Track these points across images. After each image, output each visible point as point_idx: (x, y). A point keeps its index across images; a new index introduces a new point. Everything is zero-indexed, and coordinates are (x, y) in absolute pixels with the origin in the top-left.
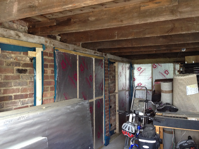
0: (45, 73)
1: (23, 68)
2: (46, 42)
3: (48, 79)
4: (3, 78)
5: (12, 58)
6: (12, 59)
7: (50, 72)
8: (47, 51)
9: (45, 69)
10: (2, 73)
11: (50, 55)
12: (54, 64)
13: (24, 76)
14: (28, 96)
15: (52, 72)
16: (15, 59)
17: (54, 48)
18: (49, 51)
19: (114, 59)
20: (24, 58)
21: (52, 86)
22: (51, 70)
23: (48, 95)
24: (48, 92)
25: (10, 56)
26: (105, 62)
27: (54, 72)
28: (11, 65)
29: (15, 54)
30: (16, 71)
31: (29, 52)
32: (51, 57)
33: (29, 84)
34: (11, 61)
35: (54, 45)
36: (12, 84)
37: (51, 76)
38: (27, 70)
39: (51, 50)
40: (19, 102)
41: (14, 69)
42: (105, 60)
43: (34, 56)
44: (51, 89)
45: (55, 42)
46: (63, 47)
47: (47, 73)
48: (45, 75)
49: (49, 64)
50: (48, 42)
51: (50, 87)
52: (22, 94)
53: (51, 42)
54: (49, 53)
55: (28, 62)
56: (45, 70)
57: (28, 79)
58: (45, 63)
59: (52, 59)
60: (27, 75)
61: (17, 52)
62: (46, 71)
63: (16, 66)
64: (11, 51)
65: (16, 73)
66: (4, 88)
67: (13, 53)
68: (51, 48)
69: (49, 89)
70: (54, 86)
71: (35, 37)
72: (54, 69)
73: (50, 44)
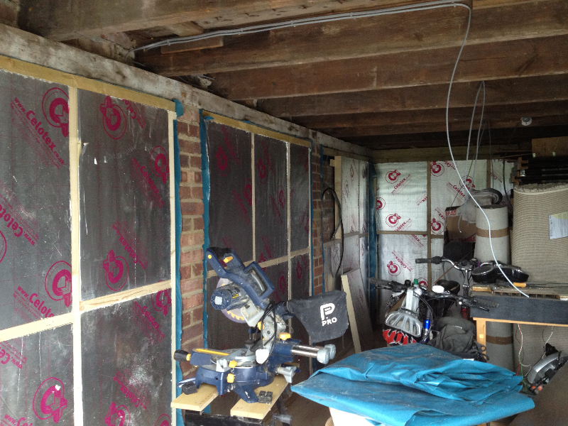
0: (182, 181)
2: (184, 94)
3: (189, 197)
7: (194, 179)
8: (185, 121)
9: (183, 169)
11: (193, 133)
12: (200, 156)
15: (197, 177)
17: (201, 110)
18: (191, 119)
19: (332, 148)
21: (199, 216)
22: (196, 173)
23: (190, 241)
24: (189, 232)
26: (313, 154)
27: (200, 177)
32: (195, 136)
35: (200, 104)
37: (195, 189)
39: (193, 118)
42: (313, 151)
44: (195, 223)
45: (202, 94)
46: (220, 109)
47: (186, 181)
48: (181, 185)
49: (190, 155)
50: (188, 96)
51: (195, 219)
53: (195, 94)
54: (190, 126)
56: (181, 173)
58: (182, 153)
59: (196, 144)
62: (184, 175)
68: (193, 112)
69: (192, 224)
70: (201, 216)
71: (158, 79)
72: (201, 171)
73: (191, 101)
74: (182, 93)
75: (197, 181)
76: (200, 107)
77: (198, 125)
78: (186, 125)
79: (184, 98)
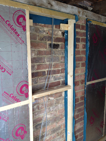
0: (76, 48)
1: (56, 43)
2: (79, 12)
3: (80, 54)
4: (36, 53)
5: (44, 31)
6: (44, 33)
7: (82, 47)
8: (79, 24)
9: (77, 43)
10: (36, 48)
11: (83, 28)
12: (85, 38)
13: (56, 51)
14: (60, 72)
16: (47, 33)
17: (87, 19)
18: (82, 23)
20: (56, 32)
21: (84, 62)
22: (83, 45)
23: (79, 72)
24: (79, 68)
25: (42, 29)
27: (85, 46)
28: (44, 39)
29: (47, 27)
30: (49, 46)
31: (61, 24)
32: (83, 30)
33: (61, 59)
34: (44, 35)
35: (86, 17)
36: (46, 60)
37: (82, 51)
38: (59, 45)
39: (83, 22)
40: (52, 77)
41: (46, 44)
43: (66, 29)
44: (82, 65)
45: (87, 12)
46: (95, 18)
47: (78, 48)
48: (76, 50)
49: (81, 38)
50: (81, 13)
51: (82, 63)
52: (55, 69)
53: (84, 12)
54: (82, 26)
55: (60, 36)
56: (76, 45)
57: (60, 55)
58: (77, 37)
59: (84, 33)
60: (59, 51)
61: (49, 25)
62: (78, 46)
63: (48, 40)
64: (43, 24)
65: (48, 48)
66: (38, 64)
67: (45, 27)
68: (83, 20)
69: (81, 65)
70: (85, 62)
71: (68, 6)
72: (85, 44)
73: (83, 15)
74: (78, 12)
75: (83, 48)
76: (86, 18)
77: (85, 25)
78: (80, 25)
79: (79, 14)
